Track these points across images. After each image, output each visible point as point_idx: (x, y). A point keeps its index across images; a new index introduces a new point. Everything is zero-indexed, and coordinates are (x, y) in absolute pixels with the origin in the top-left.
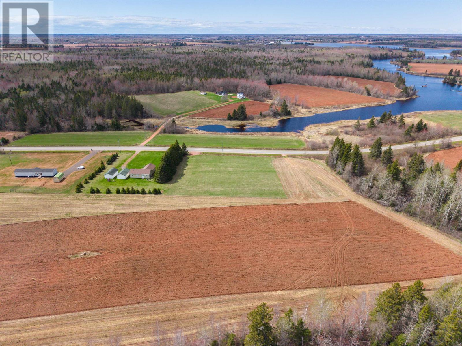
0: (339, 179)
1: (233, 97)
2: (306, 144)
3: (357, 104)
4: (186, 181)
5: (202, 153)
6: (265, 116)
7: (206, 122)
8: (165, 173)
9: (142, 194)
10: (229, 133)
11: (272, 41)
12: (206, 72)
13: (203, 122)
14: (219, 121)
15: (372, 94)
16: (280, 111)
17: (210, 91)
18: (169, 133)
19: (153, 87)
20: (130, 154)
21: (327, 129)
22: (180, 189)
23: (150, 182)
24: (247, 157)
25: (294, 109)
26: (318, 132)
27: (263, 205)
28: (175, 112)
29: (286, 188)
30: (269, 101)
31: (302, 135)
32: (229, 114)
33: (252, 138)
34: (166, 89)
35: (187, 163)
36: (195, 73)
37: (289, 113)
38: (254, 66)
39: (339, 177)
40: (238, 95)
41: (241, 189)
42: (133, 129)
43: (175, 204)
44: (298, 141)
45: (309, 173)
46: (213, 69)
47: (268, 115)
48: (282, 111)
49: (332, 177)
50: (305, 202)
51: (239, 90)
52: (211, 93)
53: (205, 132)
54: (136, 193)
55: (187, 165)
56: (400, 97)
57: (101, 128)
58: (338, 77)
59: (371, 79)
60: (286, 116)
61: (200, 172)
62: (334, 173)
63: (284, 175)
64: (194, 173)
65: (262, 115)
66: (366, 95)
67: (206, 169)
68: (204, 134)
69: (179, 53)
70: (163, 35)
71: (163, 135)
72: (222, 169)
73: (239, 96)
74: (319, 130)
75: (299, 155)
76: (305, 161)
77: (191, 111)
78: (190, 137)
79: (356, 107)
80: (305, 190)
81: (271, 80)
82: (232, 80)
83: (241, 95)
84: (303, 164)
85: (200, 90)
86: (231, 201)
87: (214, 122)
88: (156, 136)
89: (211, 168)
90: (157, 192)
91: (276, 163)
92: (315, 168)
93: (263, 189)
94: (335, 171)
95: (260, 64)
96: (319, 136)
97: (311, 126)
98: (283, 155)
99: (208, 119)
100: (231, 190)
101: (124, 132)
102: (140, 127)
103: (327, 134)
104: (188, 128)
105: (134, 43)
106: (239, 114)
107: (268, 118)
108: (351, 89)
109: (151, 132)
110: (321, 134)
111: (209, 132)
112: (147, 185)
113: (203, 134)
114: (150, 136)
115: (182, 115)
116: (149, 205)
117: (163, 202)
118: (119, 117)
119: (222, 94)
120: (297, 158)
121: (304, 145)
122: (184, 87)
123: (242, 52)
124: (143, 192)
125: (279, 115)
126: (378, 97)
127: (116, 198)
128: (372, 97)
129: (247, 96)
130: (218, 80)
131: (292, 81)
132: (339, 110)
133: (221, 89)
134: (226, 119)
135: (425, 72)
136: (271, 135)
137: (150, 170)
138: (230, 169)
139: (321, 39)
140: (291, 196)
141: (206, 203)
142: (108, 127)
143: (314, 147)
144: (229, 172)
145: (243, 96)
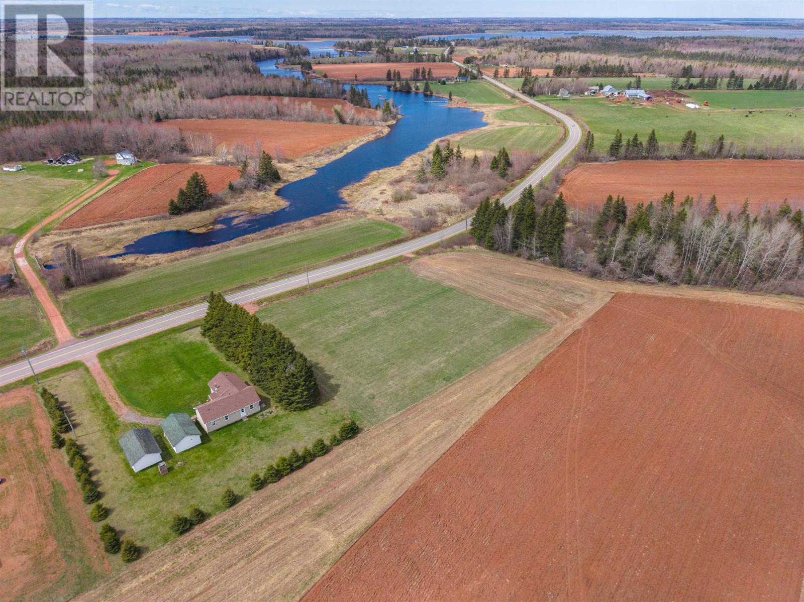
1: (109, 164)
7: (126, 232)
15: (348, 121)
17: (23, 160)
21: (377, 191)
22: (372, 398)
23: (276, 417)
26: (376, 199)
28: (5, 228)
31: (365, 213)
32: (172, 202)
37: (276, 176)
40: (118, 157)
44: (380, 224)
47: (246, 188)
50: (580, 321)
54: (308, 459)
58: (270, 99)
61: (336, 343)
64: (332, 353)
66: (339, 124)
77: (44, 217)
83: (126, 156)
89: (342, 328)
90: (354, 430)
94: (519, 255)
96: (391, 207)
98: (409, 256)
103: (397, 201)
107: (250, 193)
110: (387, 202)
115: (33, 231)
119: (69, 161)
126: (357, 124)
131: (181, 114)
133: (57, 151)
134: (164, 214)
135: (354, 78)
138: (379, 314)
140: (548, 320)
144: (387, 319)
145: (133, 158)
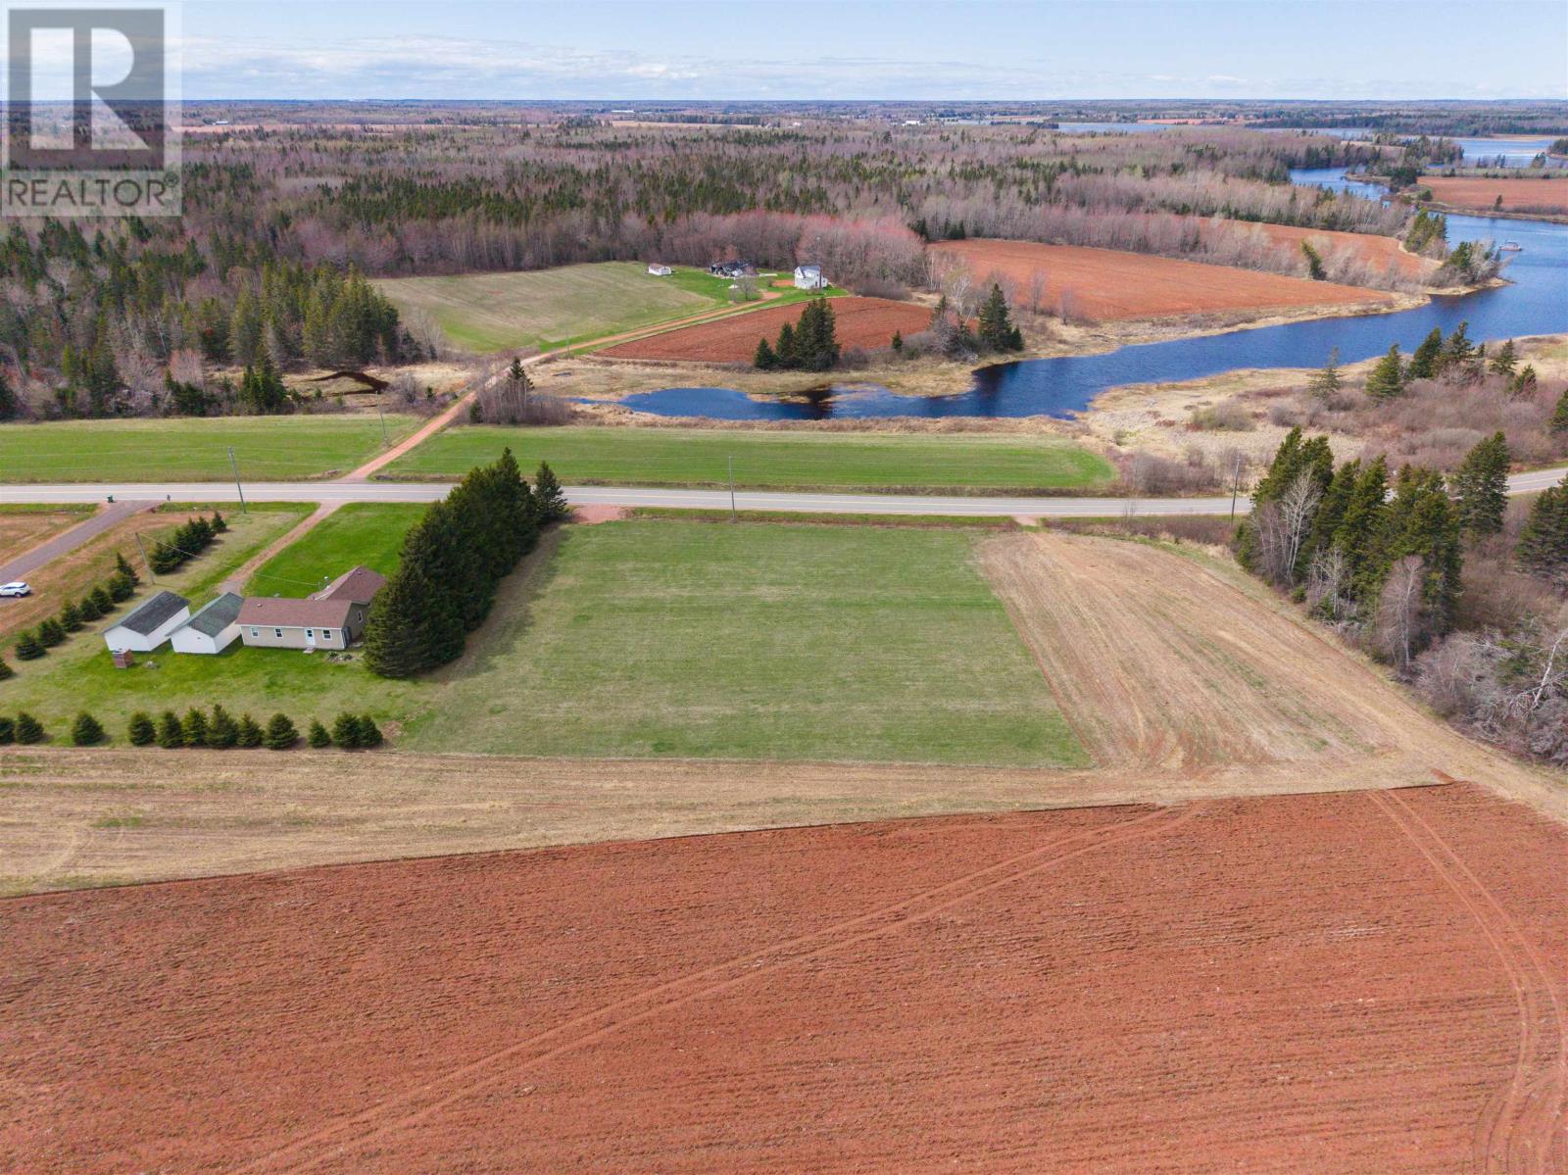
0: (1333, 642)
1: (778, 283)
2: (1115, 468)
3: (1281, 310)
4: (536, 662)
5: (636, 512)
6: (913, 355)
7: (663, 377)
8: (417, 622)
9: (276, 747)
10: (764, 422)
11: (910, 117)
12: (674, 195)
13: (649, 377)
14: (720, 375)
15: (1331, 273)
16: (976, 333)
17: (688, 263)
18: (496, 421)
19: (459, 246)
20: (291, 515)
21: (1187, 402)
22: (492, 712)
23: (341, 668)
24: (849, 529)
25: (1031, 328)
26: (1156, 415)
27: (967, 819)
28: (538, 338)
29: (1069, 697)
30: (924, 296)
31: (1088, 432)
32: (764, 344)
33: (868, 442)
34: (509, 255)
35: (559, 563)
36: (632, 198)
37: (1014, 342)
38: (855, 180)
39: (1328, 634)
40: (798, 274)
41: (827, 706)
42: (341, 408)
43: (448, 813)
44: (1079, 456)
45: (1170, 611)
46: (700, 186)
47: (929, 350)
48: (988, 334)
49: (1293, 634)
50: (1196, 790)
51: (802, 254)
52: (692, 270)
53: (659, 418)
54: (242, 740)
55: (552, 572)
56: (1440, 285)
57: (193, 402)
59: (1303, 225)
60: (1002, 351)
61: (614, 608)
62: (1295, 613)
63: (1048, 622)
64: (581, 618)
65: (902, 350)
66: (1307, 278)
67: (646, 593)
68: (653, 425)
69: (580, 146)
70: (535, 103)
71: (468, 429)
72: (729, 592)
73: (805, 279)
74: (1157, 408)
75: (1101, 521)
76: (1132, 549)
77: (603, 336)
78: (587, 441)
79: (1279, 321)
80: (1176, 712)
81: (924, 222)
82: (775, 217)
83: (809, 274)
84: (1127, 565)
85: (649, 261)
86: (775, 792)
87: (699, 377)
88: (435, 434)
89: (674, 590)
90: (359, 735)
91: (995, 558)
92: (1193, 585)
93: (952, 705)
94: (1300, 599)
95: (880, 173)
96: (1164, 434)
97: (1114, 392)
98: (1024, 522)
99: (674, 366)
100: (777, 715)
101: (297, 418)
102: (375, 398)
103: (1197, 425)
104: (585, 401)
105: (427, 122)
106: (806, 343)
107: (926, 360)
108: (1240, 256)
109: (416, 418)
110: (1170, 424)
111: (676, 420)
112: (322, 689)
113: (646, 425)
114: (405, 435)
115: (565, 350)
116: (296, 823)
117: (379, 800)
118: (294, 360)
119: (735, 273)
120: (1091, 533)
121: (1107, 472)
122: (583, 247)
123: (807, 142)
124: (283, 737)
125: (974, 347)
126: (1353, 283)
127: (117, 777)
128: (1332, 285)
129: (835, 278)
130: (718, 218)
131: (1006, 229)
132: (1216, 331)
133: (731, 255)
134: (750, 364)
135: (1494, 204)
136: (949, 430)
137: (347, 604)
138: (768, 593)
139: (1079, 113)
140: (1110, 750)
141: (631, 808)
142: (229, 398)
143: (1160, 482)
144: (765, 606)
145: (817, 279)
